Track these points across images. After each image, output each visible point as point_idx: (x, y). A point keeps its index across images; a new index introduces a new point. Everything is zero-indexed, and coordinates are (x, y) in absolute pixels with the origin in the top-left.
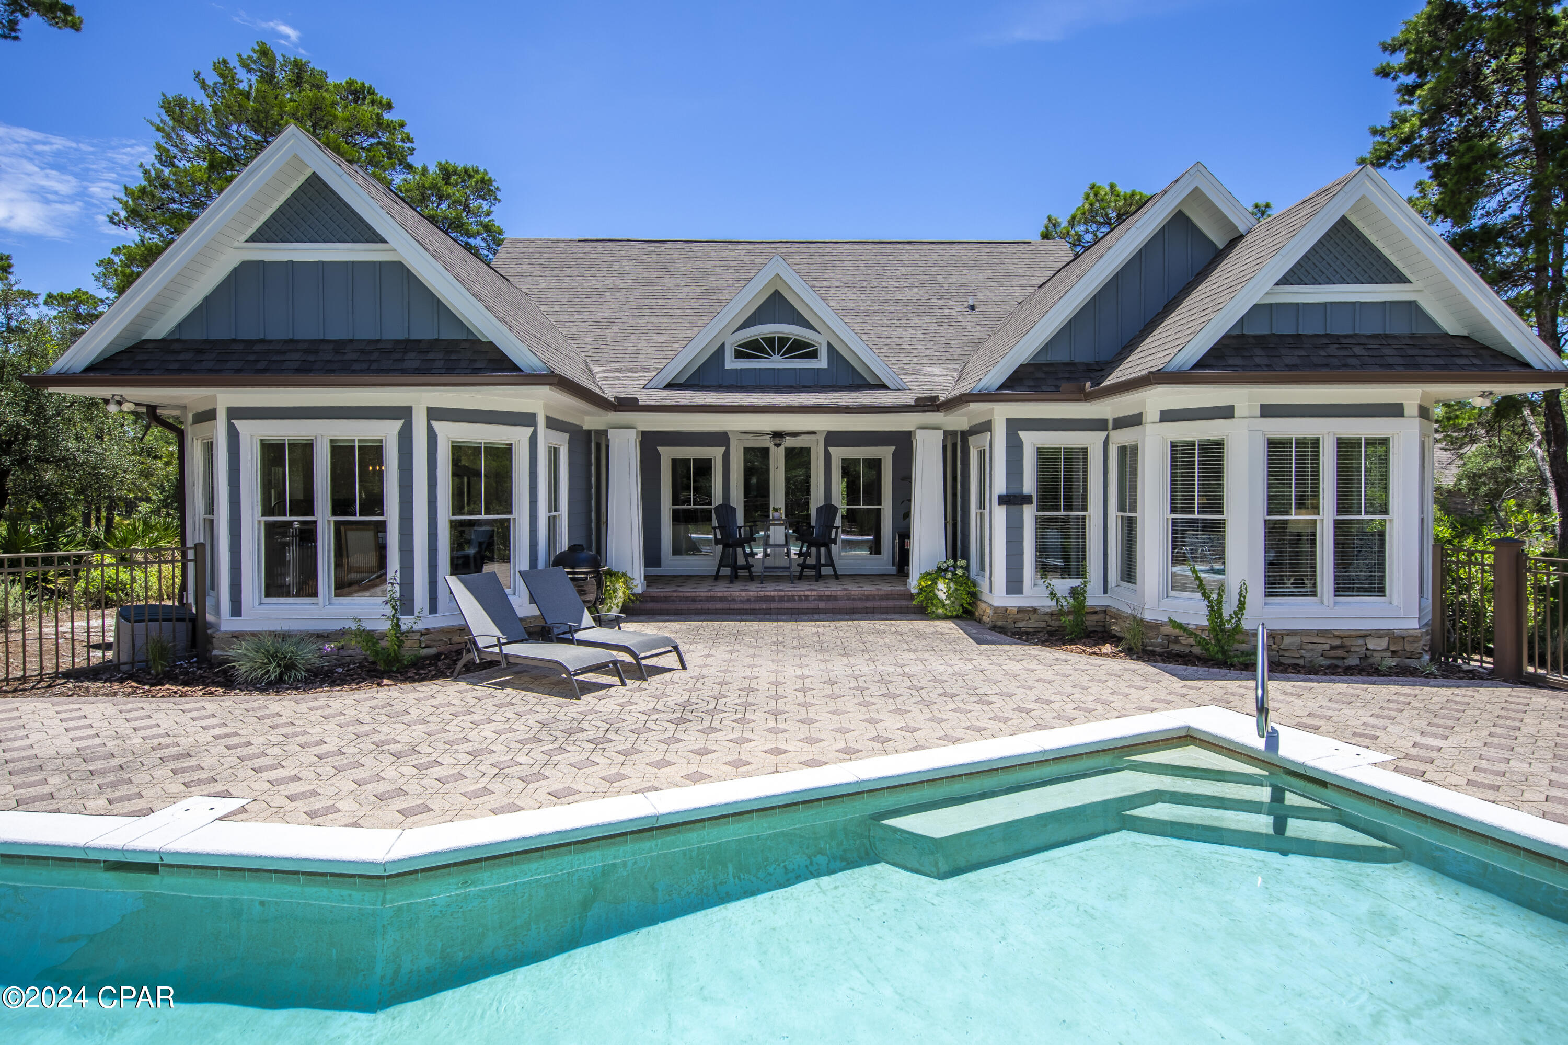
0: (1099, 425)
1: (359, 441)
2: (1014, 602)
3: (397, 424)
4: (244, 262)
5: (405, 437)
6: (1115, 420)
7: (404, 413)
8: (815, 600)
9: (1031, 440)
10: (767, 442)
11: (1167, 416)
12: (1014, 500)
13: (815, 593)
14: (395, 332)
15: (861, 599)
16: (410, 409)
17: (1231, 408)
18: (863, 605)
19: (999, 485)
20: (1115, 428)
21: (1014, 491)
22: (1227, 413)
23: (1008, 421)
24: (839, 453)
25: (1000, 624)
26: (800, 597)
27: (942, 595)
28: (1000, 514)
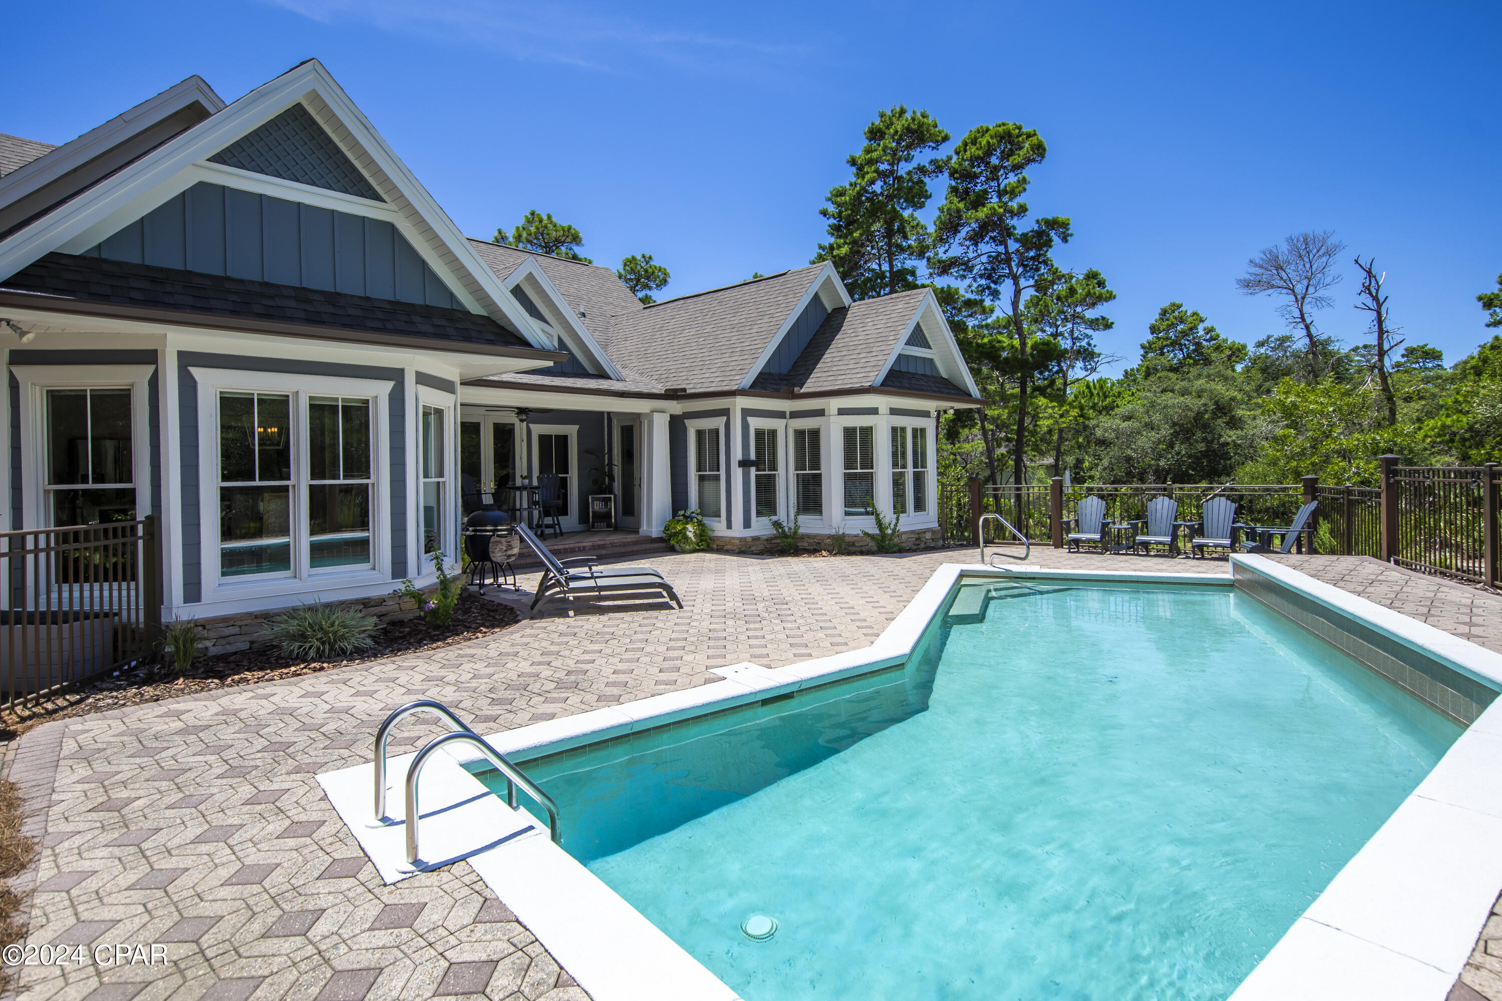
0: (781, 415)
1: (343, 400)
2: (748, 533)
3: (389, 386)
4: (201, 184)
5: (397, 400)
6: (791, 413)
7: (396, 375)
8: (590, 549)
9: (755, 423)
10: (512, 418)
11: (842, 412)
12: (745, 464)
13: (590, 544)
14: (381, 291)
15: (620, 546)
16: (402, 371)
17: (877, 409)
18: (623, 550)
19: (737, 454)
20: (791, 418)
21: (746, 458)
22: (874, 411)
23: (743, 410)
24: (538, 429)
25: (743, 549)
26: (579, 548)
27: (690, 535)
28: (738, 474)
